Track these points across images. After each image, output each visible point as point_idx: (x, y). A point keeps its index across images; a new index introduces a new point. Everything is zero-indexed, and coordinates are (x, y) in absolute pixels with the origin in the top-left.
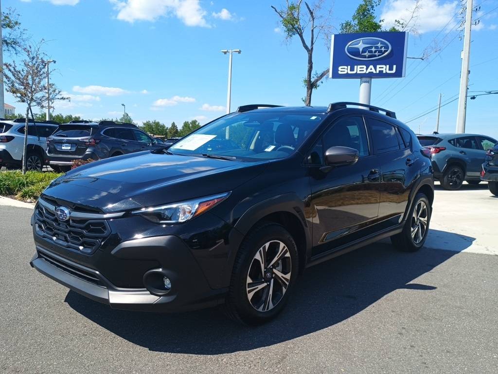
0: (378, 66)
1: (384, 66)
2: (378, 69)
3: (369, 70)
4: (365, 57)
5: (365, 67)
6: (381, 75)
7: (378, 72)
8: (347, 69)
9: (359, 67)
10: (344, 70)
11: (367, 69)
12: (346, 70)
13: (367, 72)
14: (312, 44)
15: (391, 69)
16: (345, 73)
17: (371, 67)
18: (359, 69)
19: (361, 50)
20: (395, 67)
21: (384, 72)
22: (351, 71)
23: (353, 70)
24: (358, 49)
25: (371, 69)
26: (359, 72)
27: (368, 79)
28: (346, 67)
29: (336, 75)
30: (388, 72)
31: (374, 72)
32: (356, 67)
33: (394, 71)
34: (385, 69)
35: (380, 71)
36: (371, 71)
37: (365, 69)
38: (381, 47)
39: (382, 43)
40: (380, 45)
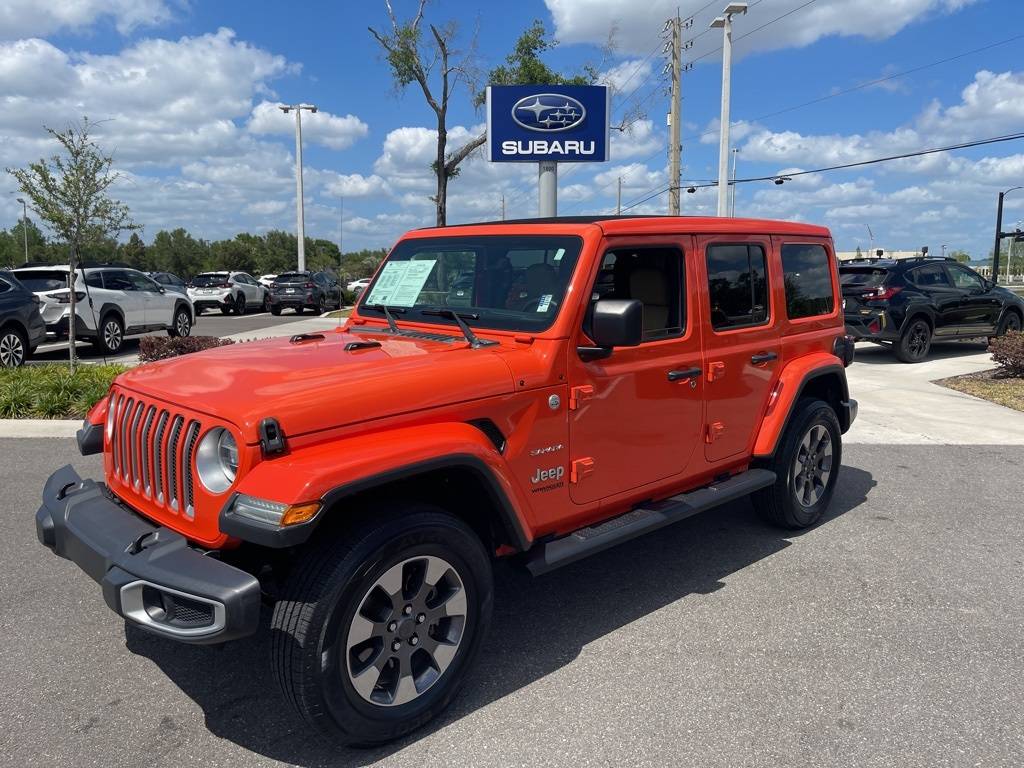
0: (567, 143)
1: (576, 143)
2: (567, 148)
3: (552, 150)
4: (544, 126)
5: (546, 143)
6: (572, 157)
7: (567, 152)
8: (517, 146)
9: (536, 143)
10: (510, 147)
11: (549, 147)
12: (515, 149)
13: (550, 152)
14: (445, 99)
15: (587, 147)
16: (514, 152)
17: (556, 143)
18: (536, 147)
19: (538, 115)
20: (593, 143)
21: (577, 152)
22: (523, 149)
23: (527, 149)
24: (532, 113)
25: (556, 147)
26: (536, 152)
27: (550, 164)
28: (515, 143)
29: (498, 156)
30: (584, 152)
31: (562, 152)
32: (531, 143)
33: (592, 151)
34: (578, 147)
35: (570, 151)
36: (556, 150)
37: (545, 147)
38: (571, 111)
39: (571, 103)
40: (567, 107)
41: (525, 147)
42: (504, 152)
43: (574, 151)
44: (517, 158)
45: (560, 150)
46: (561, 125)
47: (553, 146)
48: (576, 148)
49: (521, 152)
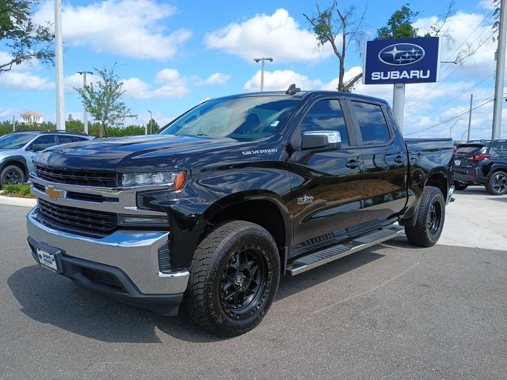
0: (412, 72)
1: (418, 72)
3: (402, 76)
4: (398, 63)
5: (398, 72)
6: (415, 80)
7: (411, 77)
9: (392, 72)
10: (377, 76)
11: (400, 75)
12: (379, 76)
13: (401, 78)
14: (344, 51)
15: (425, 74)
16: (379, 78)
17: (405, 72)
18: (392, 75)
19: (394, 56)
20: (428, 72)
21: (418, 77)
24: (392, 55)
26: (392, 78)
27: (401, 85)
28: (379, 73)
29: (369, 81)
30: (422, 77)
32: (389, 73)
33: (428, 76)
35: (413, 76)
36: (405, 76)
37: (398, 75)
38: (415, 53)
39: (416, 48)
40: (413, 51)
41: (385, 75)
42: (373, 79)
43: (416, 76)
44: (380, 82)
45: (407, 76)
46: (409, 62)
47: (403, 74)
48: (418, 75)
49: (383, 78)
